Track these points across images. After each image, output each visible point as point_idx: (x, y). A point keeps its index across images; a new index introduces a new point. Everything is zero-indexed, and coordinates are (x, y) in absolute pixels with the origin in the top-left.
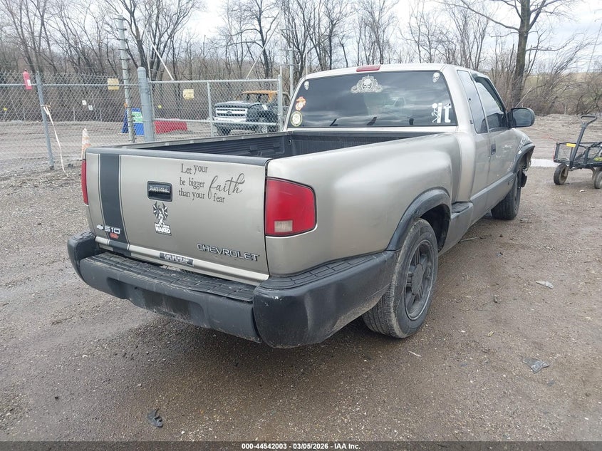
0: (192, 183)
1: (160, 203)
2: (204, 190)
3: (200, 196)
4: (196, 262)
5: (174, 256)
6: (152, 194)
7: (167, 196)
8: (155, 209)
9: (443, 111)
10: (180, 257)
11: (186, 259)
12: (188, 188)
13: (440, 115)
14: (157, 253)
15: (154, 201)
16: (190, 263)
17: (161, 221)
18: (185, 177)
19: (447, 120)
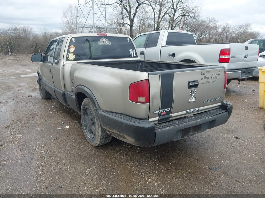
0: (205, 78)
1: (193, 89)
2: (209, 80)
3: (208, 82)
4: (200, 108)
5: (192, 110)
6: (190, 87)
7: (196, 86)
8: (191, 93)
9: (133, 52)
10: (194, 109)
11: (197, 109)
12: (204, 80)
13: (132, 54)
14: (185, 112)
15: (191, 89)
16: (199, 110)
17: (192, 97)
18: (203, 76)
19: (135, 56)
